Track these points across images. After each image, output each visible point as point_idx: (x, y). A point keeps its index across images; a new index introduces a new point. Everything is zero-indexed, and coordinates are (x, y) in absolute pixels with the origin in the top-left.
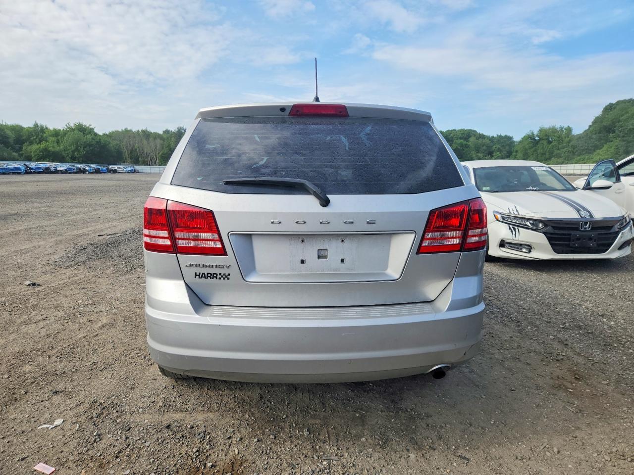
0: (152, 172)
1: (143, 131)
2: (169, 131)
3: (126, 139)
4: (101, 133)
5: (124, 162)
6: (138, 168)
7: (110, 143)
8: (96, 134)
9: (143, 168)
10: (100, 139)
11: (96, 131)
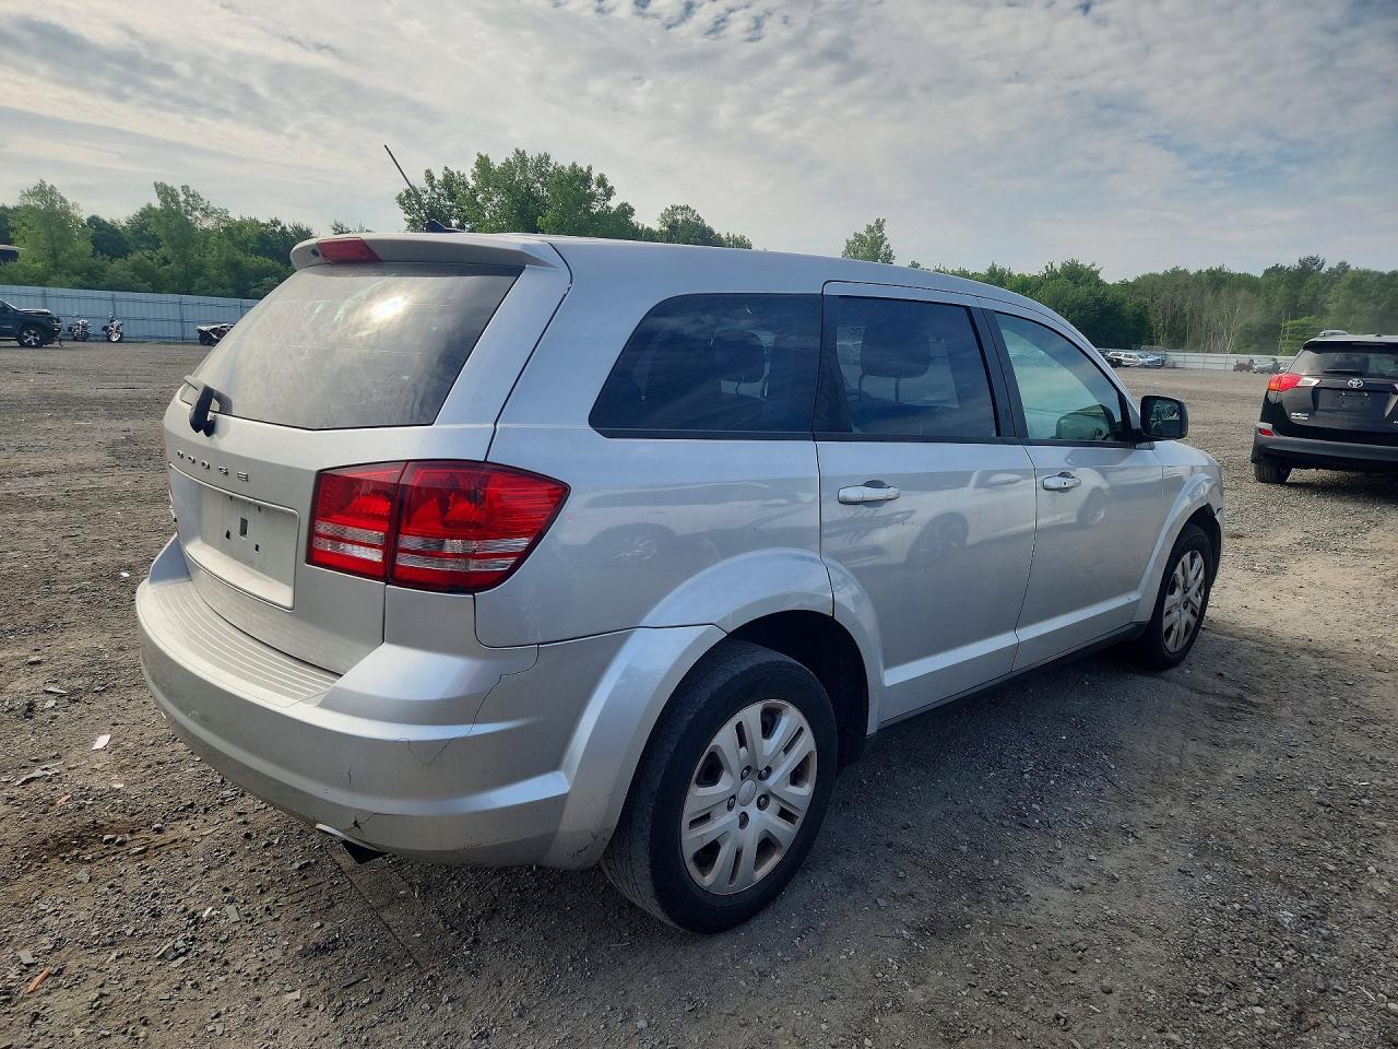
0: (1206, 366)
1: (1211, 273)
2: (1282, 268)
3: (1166, 293)
4: (1110, 282)
5: (1151, 344)
6: (1176, 356)
7: (1124, 302)
8: (1100, 283)
9: (1188, 359)
10: (1105, 294)
11: (1101, 276)
